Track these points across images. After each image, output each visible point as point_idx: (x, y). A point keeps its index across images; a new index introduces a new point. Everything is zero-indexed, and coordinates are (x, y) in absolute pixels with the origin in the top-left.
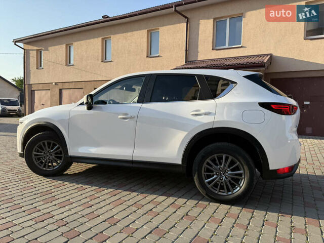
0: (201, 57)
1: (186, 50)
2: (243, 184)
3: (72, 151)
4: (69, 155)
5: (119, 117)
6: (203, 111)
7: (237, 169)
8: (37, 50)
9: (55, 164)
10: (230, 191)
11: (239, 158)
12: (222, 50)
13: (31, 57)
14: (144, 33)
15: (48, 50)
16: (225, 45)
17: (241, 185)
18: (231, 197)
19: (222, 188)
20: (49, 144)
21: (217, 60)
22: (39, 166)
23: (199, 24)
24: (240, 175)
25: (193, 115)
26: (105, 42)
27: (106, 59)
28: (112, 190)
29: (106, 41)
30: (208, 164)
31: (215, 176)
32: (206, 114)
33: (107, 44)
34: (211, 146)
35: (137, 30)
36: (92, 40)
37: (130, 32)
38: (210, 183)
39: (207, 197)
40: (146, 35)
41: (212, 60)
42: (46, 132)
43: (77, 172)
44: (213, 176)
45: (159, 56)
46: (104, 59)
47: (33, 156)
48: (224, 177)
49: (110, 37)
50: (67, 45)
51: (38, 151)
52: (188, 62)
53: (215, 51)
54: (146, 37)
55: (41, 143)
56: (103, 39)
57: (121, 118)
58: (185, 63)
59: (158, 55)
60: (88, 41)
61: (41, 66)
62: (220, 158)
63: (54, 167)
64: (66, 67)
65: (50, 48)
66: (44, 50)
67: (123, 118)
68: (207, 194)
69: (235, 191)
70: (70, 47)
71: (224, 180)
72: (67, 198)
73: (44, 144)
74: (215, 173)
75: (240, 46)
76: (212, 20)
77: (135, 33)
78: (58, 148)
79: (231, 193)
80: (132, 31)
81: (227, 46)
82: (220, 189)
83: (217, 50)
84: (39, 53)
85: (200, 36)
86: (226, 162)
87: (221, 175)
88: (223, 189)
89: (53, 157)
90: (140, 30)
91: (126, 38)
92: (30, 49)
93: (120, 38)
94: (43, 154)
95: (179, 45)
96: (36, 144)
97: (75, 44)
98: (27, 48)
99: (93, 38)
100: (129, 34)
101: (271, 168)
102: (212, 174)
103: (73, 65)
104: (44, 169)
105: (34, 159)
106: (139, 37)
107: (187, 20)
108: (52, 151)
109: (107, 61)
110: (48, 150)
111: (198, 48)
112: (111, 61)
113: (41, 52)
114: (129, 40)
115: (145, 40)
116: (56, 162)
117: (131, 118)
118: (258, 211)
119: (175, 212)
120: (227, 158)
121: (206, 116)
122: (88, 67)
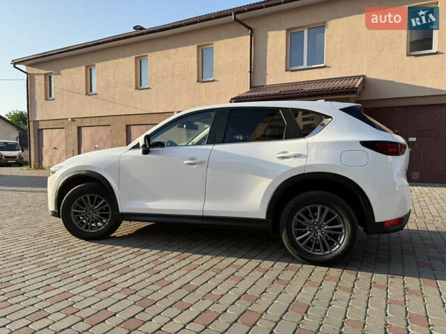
0: (270, 81)
1: (251, 72)
2: (343, 240)
3: (124, 207)
4: (120, 211)
5: (185, 162)
6: (291, 153)
7: (335, 222)
8: (46, 75)
9: (99, 224)
10: (327, 250)
11: (338, 209)
12: (299, 72)
13: (37, 85)
14: (192, 49)
15: (59, 74)
16: (302, 65)
17: (341, 242)
18: (329, 257)
19: (317, 247)
20: (92, 198)
21: (293, 84)
22: (79, 227)
23: (267, 37)
24: (340, 230)
25: (279, 158)
26: (139, 62)
27: (141, 85)
28: (178, 253)
29: (141, 61)
30: (299, 217)
31: (308, 232)
32: (296, 156)
33: (143, 65)
34: (302, 195)
35: (184, 46)
36: (121, 60)
37: (174, 48)
38: (301, 241)
39: (298, 258)
40: (196, 52)
41: (286, 85)
42: (88, 184)
43: (126, 234)
44: (306, 232)
45: (213, 81)
46: (139, 86)
47: (72, 214)
48: (319, 234)
49: (147, 56)
50: (87, 67)
51: (78, 208)
52: (254, 87)
53: (289, 72)
54: (196, 55)
55: (82, 197)
56: (136, 58)
57: (186, 164)
58: (249, 90)
59: (212, 79)
60: (116, 61)
61: (51, 96)
62: (315, 210)
63: (99, 227)
64: (87, 97)
65: (62, 72)
66: (55, 74)
67: (190, 164)
68: (298, 256)
69: (333, 250)
70: (91, 69)
71: (320, 237)
72: (125, 264)
73: (86, 198)
74: (308, 228)
75: (323, 65)
76: (284, 32)
77: (180, 49)
78: (104, 203)
79: (328, 252)
80: (177, 47)
81: (305, 66)
82: (315, 248)
83: (292, 71)
84: (48, 78)
85: (268, 53)
86: (321, 215)
87: (316, 230)
88: (319, 248)
89: (98, 215)
90: (188, 45)
91: (168, 57)
92: (35, 72)
93: (160, 57)
94: (84, 211)
95: (241, 65)
96: (76, 199)
97: (98, 65)
98: (31, 72)
99: (123, 57)
100: (172, 51)
101: (378, 219)
102: (304, 230)
103: (96, 94)
104: (86, 230)
105: (73, 219)
106: (186, 55)
107: (252, 32)
108: (96, 207)
109: (142, 87)
110: (91, 206)
111: (266, 70)
112: (148, 88)
113: (50, 77)
114: (172, 58)
115: (195, 59)
116: (101, 220)
117: (201, 163)
118: (363, 273)
119: (263, 276)
120: (323, 210)
121: (296, 159)
122: (117, 97)
